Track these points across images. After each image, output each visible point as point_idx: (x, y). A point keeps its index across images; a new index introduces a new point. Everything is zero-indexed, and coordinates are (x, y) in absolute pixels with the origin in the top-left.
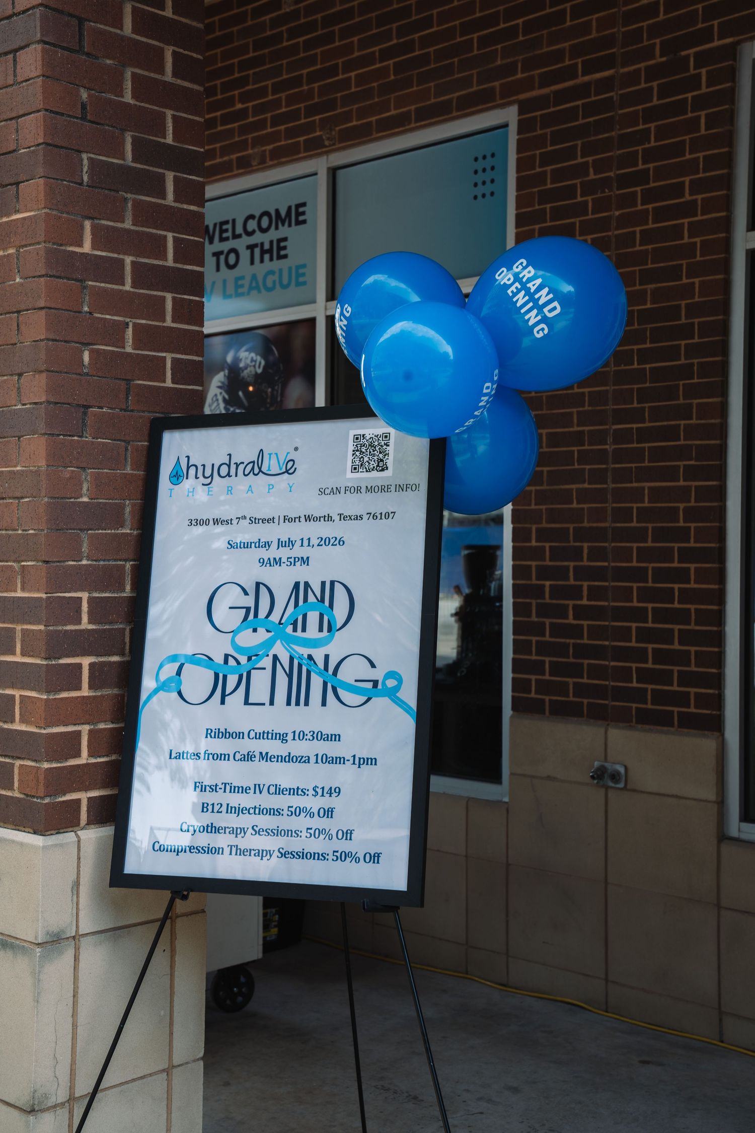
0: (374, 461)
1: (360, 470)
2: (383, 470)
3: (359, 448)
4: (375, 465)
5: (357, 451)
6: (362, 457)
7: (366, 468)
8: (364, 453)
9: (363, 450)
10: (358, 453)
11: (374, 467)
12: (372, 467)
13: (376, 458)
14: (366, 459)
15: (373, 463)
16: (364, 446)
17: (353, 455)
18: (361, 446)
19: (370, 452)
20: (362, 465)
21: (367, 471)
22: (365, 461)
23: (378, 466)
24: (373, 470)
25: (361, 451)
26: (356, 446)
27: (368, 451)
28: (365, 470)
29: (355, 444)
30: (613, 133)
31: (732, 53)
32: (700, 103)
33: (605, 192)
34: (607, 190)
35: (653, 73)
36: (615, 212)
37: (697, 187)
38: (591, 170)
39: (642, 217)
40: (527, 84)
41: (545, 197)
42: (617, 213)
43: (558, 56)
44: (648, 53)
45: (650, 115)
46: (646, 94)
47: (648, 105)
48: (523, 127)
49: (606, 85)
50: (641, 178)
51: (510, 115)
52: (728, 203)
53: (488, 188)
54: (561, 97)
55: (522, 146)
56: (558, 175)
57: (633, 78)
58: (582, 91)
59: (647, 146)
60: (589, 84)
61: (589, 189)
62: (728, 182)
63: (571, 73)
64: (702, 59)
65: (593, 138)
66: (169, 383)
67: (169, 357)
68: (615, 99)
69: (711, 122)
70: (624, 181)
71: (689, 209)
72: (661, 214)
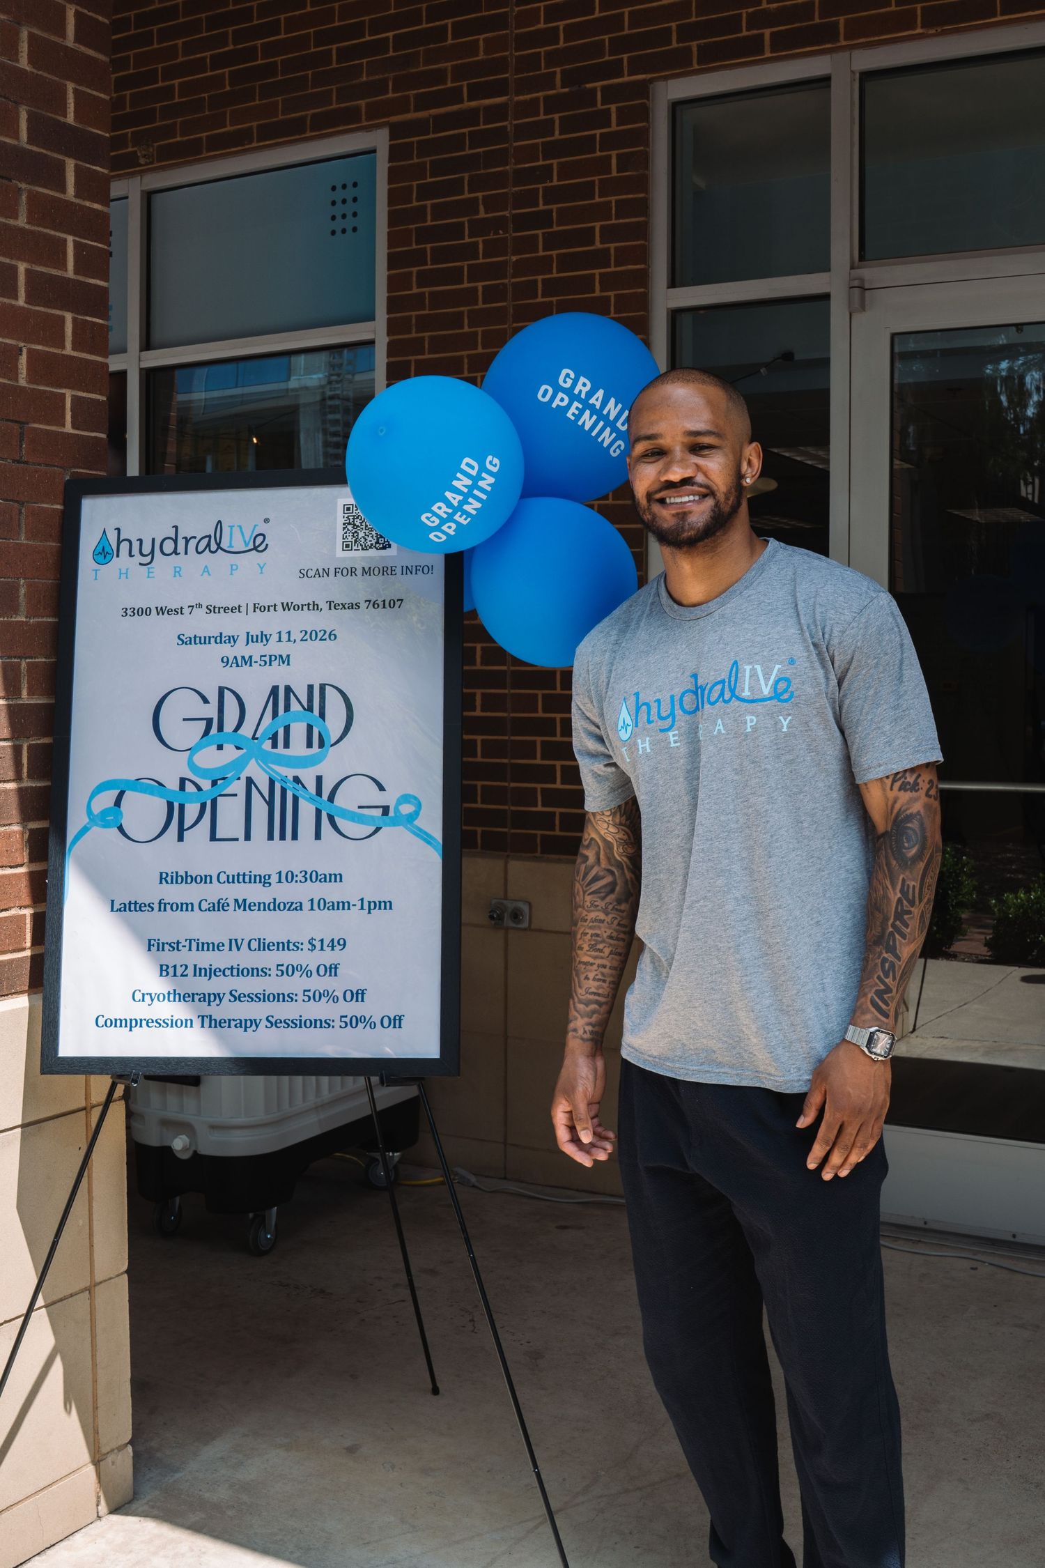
0: (372, 537)
1: (354, 548)
2: (384, 548)
3: (351, 520)
4: (373, 542)
5: (349, 524)
6: (356, 532)
7: (361, 545)
8: (358, 526)
9: (357, 524)
10: (350, 527)
11: (372, 544)
12: (369, 543)
13: (374, 533)
14: (361, 534)
15: (370, 538)
16: (358, 518)
17: (344, 528)
18: (354, 519)
19: (366, 526)
20: (356, 541)
21: (363, 549)
22: (360, 537)
23: (376, 543)
24: (370, 548)
25: (354, 525)
26: (348, 517)
27: (364, 524)
28: (360, 548)
29: (346, 515)
30: (508, 167)
31: (643, 90)
32: (610, 141)
33: (499, 234)
34: (501, 232)
35: (553, 104)
36: (512, 257)
37: (609, 235)
38: (482, 208)
39: (544, 265)
40: (402, 106)
41: (425, 235)
42: (514, 258)
43: (439, 76)
44: (548, 81)
45: (552, 150)
46: (547, 128)
47: (549, 139)
48: (395, 153)
49: (498, 113)
50: (543, 219)
51: (379, 140)
52: (643, 255)
53: (349, 223)
54: (441, 123)
55: (393, 175)
56: (439, 211)
57: (531, 107)
58: (470, 117)
59: (549, 184)
60: (475, 111)
61: (479, 228)
62: (643, 231)
63: (455, 96)
64: (611, 94)
65: (482, 171)
66: (68, 428)
67: (69, 394)
68: (509, 129)
69: (624, 163)
70: (522, 222)
71: (600, 259)
72: (566, 263)
